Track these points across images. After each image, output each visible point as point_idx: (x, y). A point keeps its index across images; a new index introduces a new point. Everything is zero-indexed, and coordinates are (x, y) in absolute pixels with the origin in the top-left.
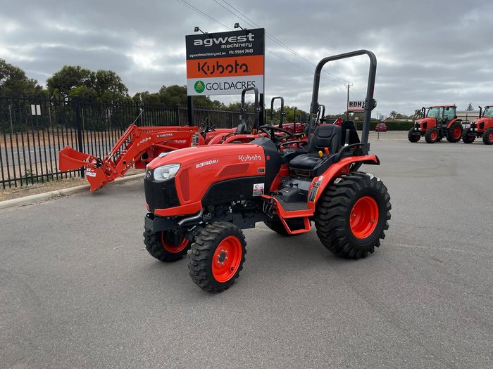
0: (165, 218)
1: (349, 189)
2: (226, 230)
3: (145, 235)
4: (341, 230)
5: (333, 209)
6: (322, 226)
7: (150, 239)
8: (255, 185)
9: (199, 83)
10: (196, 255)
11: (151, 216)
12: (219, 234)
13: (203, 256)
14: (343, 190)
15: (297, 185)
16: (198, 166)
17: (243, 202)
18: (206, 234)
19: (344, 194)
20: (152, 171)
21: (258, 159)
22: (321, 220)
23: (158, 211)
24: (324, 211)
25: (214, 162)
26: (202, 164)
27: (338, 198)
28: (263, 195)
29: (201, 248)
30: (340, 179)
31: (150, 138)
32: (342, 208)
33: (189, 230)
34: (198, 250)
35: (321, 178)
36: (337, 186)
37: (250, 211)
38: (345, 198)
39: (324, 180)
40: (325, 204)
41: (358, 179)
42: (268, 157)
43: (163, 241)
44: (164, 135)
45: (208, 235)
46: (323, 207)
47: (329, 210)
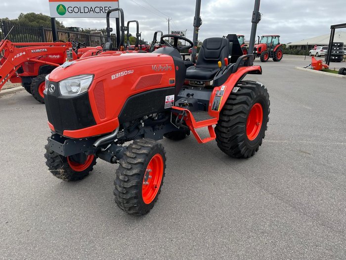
0: (77, 140)
1: (248, 97)
2: (152, 149)
3: (46, 156)
4: (241, 135)
5: (235, 117)
6: (224, 133)
7: (54, 161)
8: (166, 97)
9: (61, 7)
10: (125, 182)
11: (57, 137)
12: (147, 155)
13: (133, 182)
14: (243, 98)
15: (192, 95)
16: (113, 77)
17: (154, 115)
18: (133, 155)
19: (244, 102)
20: (57, 84)
21: (169, 69)
22: (223, 127)
23: (67, 133)
24: (226, 119)
25: (130, 72)
26: (118, 75)
27: (240, 105)
28: (173, 107)
29: (130, 173)
30: (238, 88)
31: (24, 53)
32: (242, 116)
33: (103, 150)
34: (126, 175)
35: (223, 87)
36: (236, 95)
37: (159, 124)
38: (245, 106)
39: (226, 90)
40: (227, 112)
41: (254, 88)
42: (177, 67)
43: (69, 162)
44: (38, 50)
45: (135, 157)
46: (225, 115)
47: (231, 117)
